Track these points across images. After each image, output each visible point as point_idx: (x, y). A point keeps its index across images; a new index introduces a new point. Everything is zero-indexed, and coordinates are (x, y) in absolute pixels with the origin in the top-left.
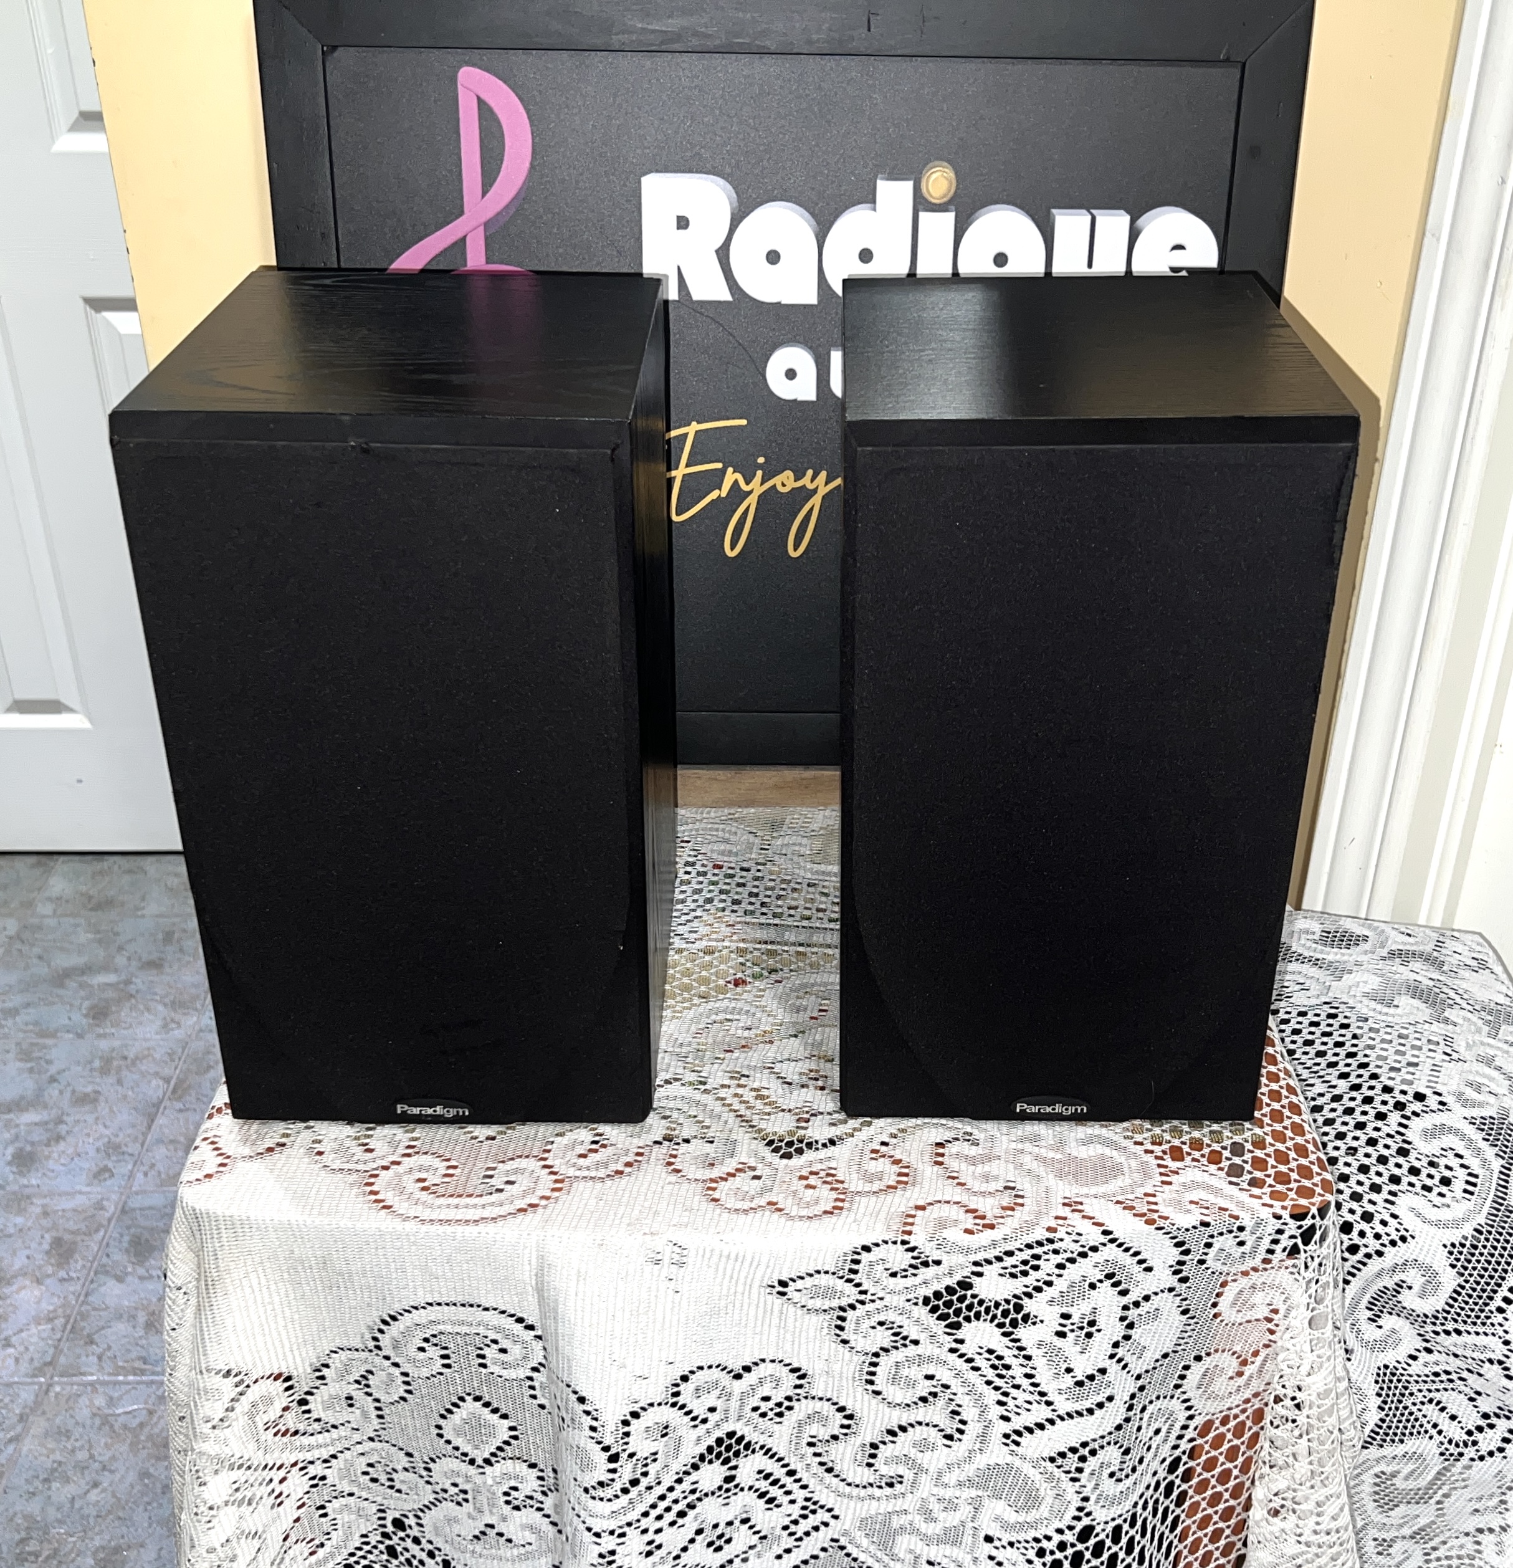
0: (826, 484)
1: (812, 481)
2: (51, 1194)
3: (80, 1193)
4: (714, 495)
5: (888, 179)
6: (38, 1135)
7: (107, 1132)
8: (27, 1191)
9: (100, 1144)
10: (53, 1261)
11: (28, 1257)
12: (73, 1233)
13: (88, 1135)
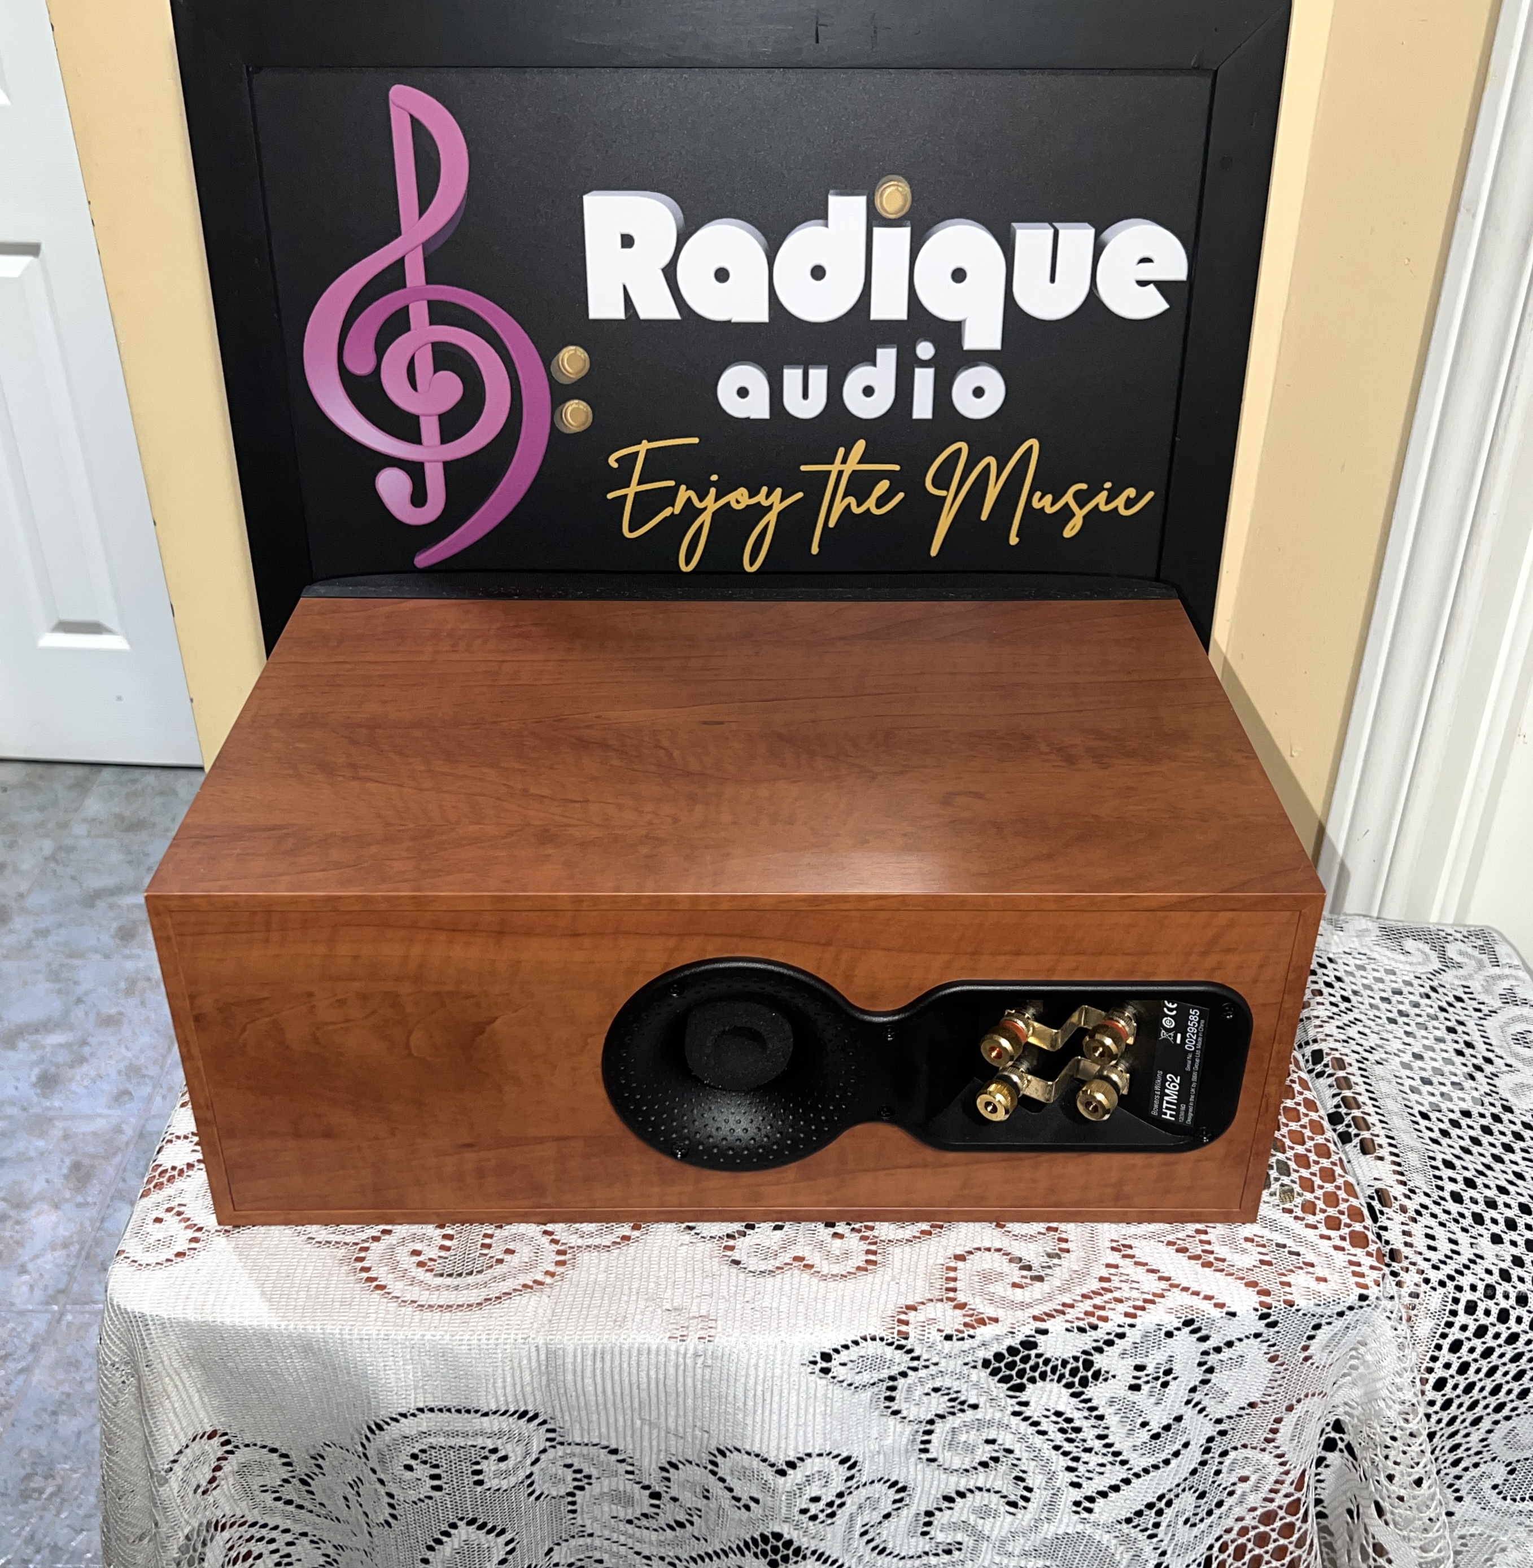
0: (782, 500)
1: (768, 496)
2: (72, 1117)
3: (100, 1115)
4: (667, 512)
5: (837, 194)
6: (62, 1057)
7: (129, 1054)
8: (50, 1114)
9: (122, 1066)
10: (72, 1185)
11: (47, 1181)
12: (93, 1157)
13: (111, 1057)
